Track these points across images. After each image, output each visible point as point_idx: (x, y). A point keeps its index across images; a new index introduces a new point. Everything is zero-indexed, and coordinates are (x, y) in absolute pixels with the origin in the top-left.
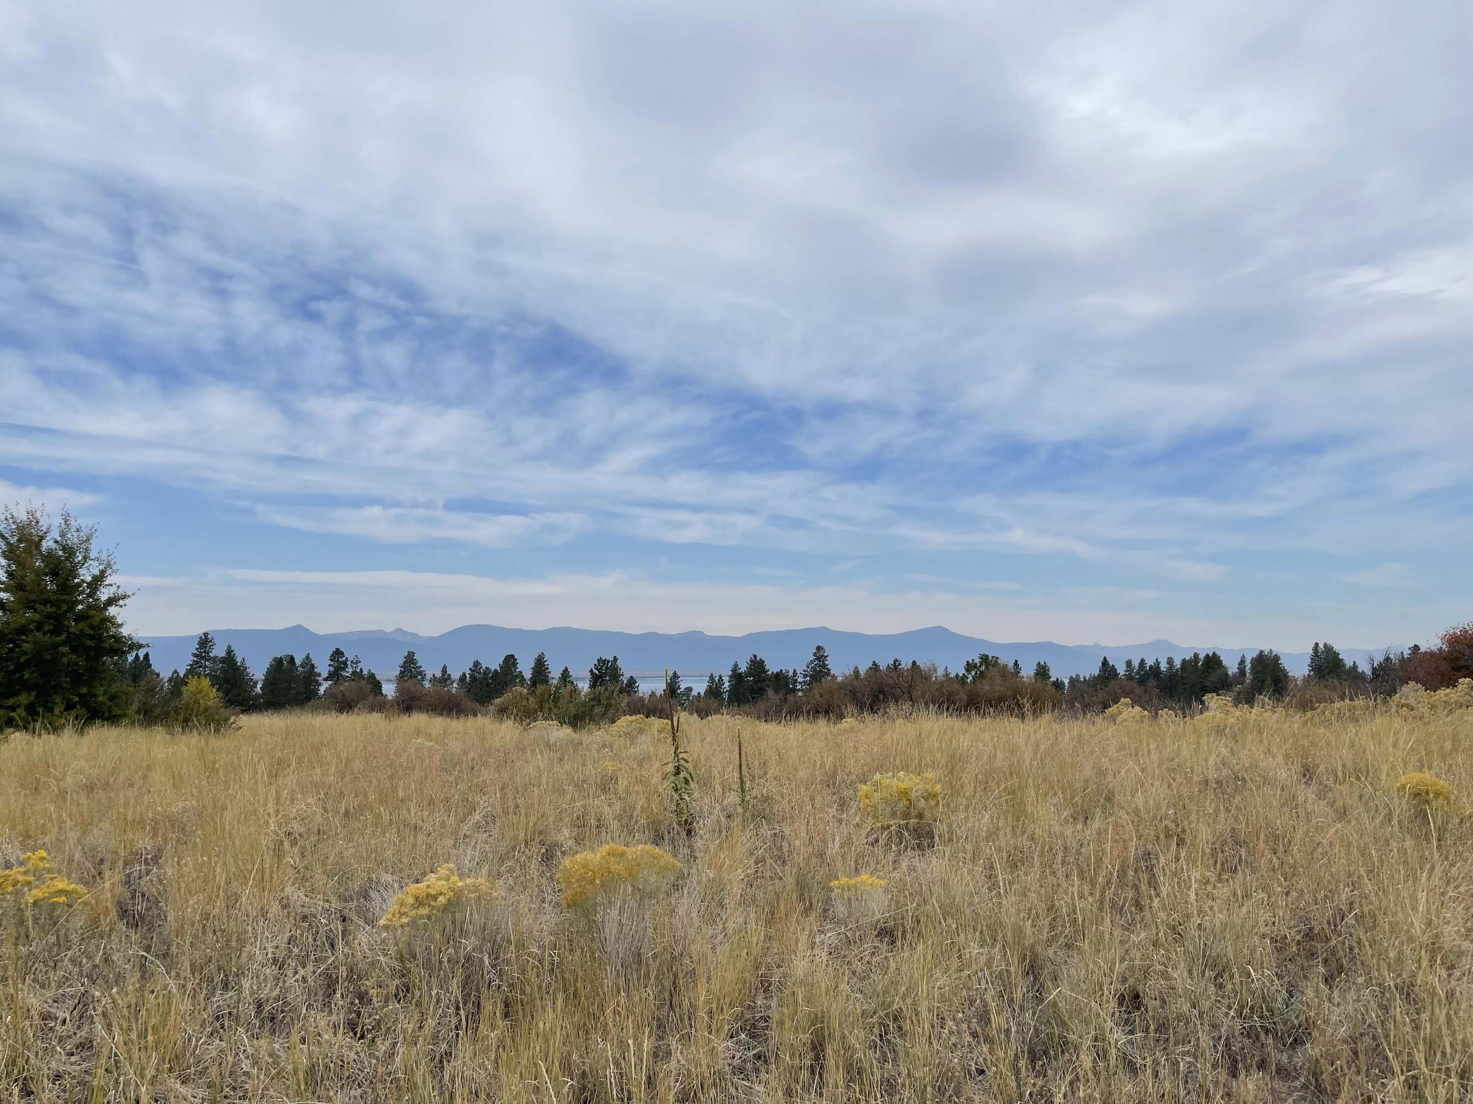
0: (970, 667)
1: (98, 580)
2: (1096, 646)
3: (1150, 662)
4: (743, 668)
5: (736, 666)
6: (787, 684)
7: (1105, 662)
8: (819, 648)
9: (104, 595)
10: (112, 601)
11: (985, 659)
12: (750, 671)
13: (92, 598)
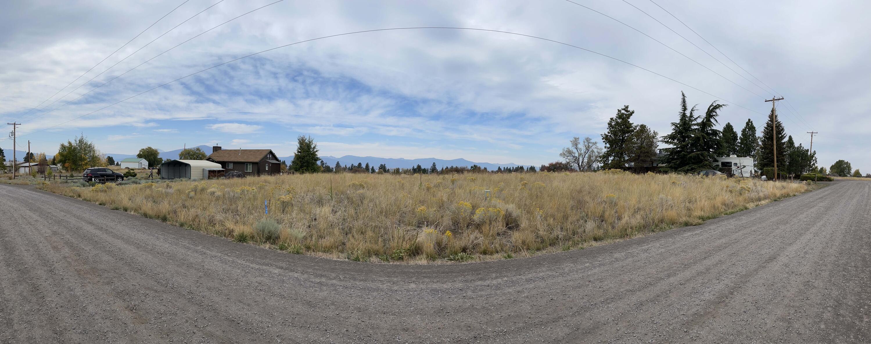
0: (471, 167)
1: (314, 148)
3: (509, 168)
4: (415, 167)
5: (414, 167)
6: (426, 172)
7: (499, 167)
8: (434, 163)
9: (315, 150)
10: (317, 151)
11: (475, 166)
12: (417, 167)
13: (313, 150)
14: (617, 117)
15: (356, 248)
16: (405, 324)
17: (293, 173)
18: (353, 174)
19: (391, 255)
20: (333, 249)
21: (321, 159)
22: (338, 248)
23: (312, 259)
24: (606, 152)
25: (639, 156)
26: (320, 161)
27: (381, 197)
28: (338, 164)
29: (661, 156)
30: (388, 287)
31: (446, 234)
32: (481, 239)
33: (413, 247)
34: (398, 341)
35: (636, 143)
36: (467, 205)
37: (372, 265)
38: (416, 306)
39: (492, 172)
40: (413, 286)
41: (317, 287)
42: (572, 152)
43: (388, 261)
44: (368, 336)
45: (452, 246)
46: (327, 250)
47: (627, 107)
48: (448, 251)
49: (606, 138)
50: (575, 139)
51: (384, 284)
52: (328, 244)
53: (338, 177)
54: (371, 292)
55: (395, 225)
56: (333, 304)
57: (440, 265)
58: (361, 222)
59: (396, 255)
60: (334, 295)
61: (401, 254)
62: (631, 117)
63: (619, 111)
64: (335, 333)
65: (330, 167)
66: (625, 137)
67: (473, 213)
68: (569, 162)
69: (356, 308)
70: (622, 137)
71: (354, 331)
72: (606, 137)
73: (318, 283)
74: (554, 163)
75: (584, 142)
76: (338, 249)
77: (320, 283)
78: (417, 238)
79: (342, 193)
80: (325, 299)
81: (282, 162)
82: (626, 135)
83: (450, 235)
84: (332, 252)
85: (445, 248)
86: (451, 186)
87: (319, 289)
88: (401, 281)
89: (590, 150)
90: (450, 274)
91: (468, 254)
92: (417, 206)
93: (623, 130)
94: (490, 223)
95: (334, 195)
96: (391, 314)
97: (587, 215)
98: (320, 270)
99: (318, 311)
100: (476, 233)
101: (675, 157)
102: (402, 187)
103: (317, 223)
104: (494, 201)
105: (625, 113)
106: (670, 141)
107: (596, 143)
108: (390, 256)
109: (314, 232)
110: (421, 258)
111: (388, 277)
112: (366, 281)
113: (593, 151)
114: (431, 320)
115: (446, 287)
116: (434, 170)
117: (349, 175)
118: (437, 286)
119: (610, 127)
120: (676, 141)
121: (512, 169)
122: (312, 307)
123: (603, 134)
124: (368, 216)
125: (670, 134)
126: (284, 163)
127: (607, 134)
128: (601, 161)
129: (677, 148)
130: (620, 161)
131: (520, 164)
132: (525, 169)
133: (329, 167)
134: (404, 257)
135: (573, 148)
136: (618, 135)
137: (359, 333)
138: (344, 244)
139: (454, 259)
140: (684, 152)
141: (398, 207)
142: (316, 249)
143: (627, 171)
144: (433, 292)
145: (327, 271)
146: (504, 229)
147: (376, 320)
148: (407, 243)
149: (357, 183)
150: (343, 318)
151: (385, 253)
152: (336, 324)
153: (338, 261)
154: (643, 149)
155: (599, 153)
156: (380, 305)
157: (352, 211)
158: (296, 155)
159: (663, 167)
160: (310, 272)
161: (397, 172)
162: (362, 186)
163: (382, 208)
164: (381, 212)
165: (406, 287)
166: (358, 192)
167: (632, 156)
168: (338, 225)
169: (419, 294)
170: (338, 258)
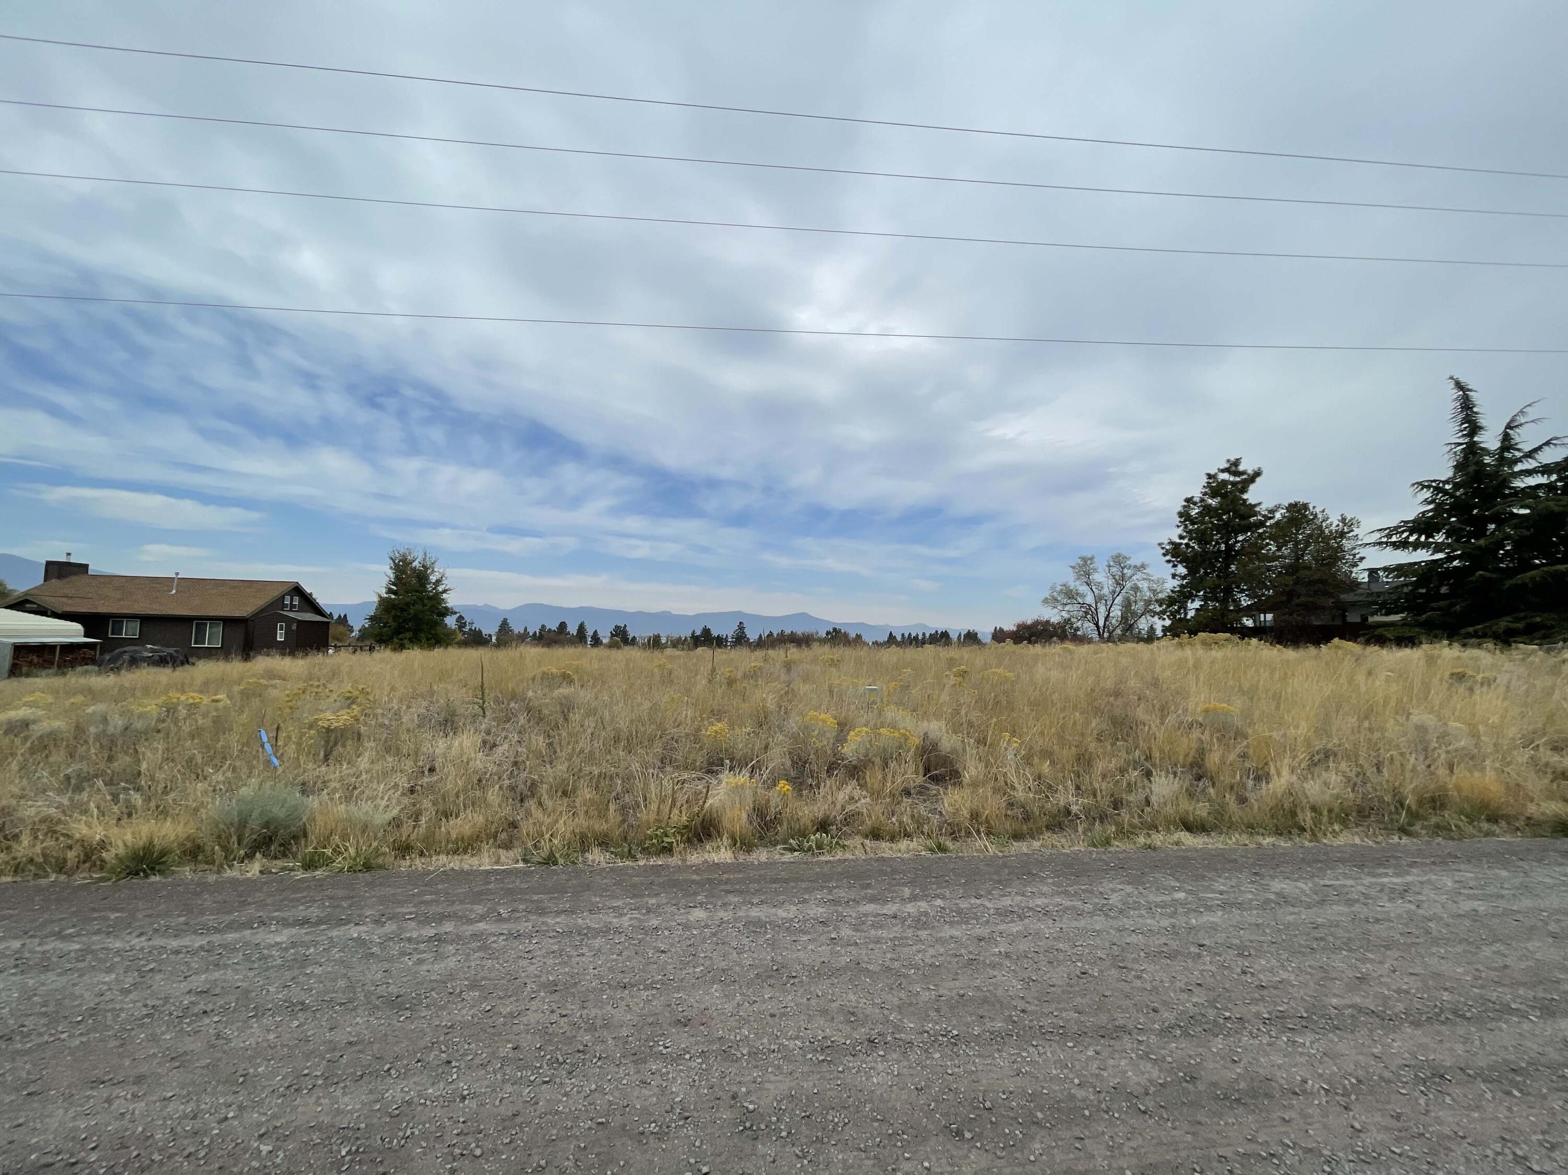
0: (828, 633)
1: (438, 582)
2: (887, 626)
3: (913, 635)
4: (698, 633)
5: (694, 631)
8: (741, 623)
9: (440, 589)
10: (445, 591)
11: (835, 629)
12: (702, 633)
13: (434, 589)
14: (1205, 494)
15: (547, 832)
16: (681, 1010)
17: (371, 649)
18: (545, 650)
19: (640, 844)
20: (482, 842)
21: (456, 613)
22: (495, 838)
23: (415, 878)
24: (1178, 589)
25: (1291, 594)
26: (456, 617)
27: (617, 704)
28: (504, 624)
29: (1375, 588)
30: (632, 922)
31: (778, 788)
32: (864, 803)
33: (698, 820)
34: (664, 1052)
35: (1275, 558)
36: (827, 720)
37: (591, 872)
38: (708, 962)
39: (876, 643)
40: (699, 914)
41: (425, 952)
42: (1077, 594)
43: (634, 857)
44: (579, 1051)
45: (792, 817)
46: (466, 846)
47: (1236, 463)
48: (782, 829)
49: (1175, 552)
50: (1084, 560)
51: (621, 915)
52: (467, 830)
53: (503, 656)
54: (589, 939)
55: (651, 771)
56: (473, 986)
57: (766, 863)
58: (562, 767)
59: (655, 841)
60: (478, 962)
61: (669, 840)
62: (1252, 487)
63: (1210, 476)
64: (478, 1061)
65: (484, 633)
66: (1237, 542)
67: (841, 739)
68: (1069, 620)
69: (543, 986)
70: (1226, 543)
71: (538, 1046)
72: (1174, 549)
73: (430, 939)
74: (1029, 622)
75: (1109, 566)
76: (495, 840)
77: (438, 939)
78: (706, 797)
79: (514, 697)
80: (451, 976)
81: (336, 617)
82: (1240, 538)
83: (788, 790)
84: (479, 850)
85: (777, 820)
86: (783, 677)
87: (432, 954)
88: (667, 903)
89: (1129, 585)
90: (792, 884)
91: (832, 837)
92: (706, 723)
93: (1226, 524)
94: (886, 765)
95: (490, 704)
96: (642, 987)
97: (1149, 758)
98: (437, 902)
99: (423, 1015)
100: (851, 788)
101: (1444, 590)
102: (668, 678)
103: (435, 778)
104: (891, 713)
105: (1232, 479)
106: (1412, 539)
107: (1143, 566)
108: (638, 845)
109: (426, 804)
110: (718, 847)
111: (634, 896)
112: (573, 912)
113: (1136, 589)
114: (749, 996)
115: (784, 915)
116: (740, 639)
117: (533, 652)
118: (760, 914)
119: (1185, 521)
120: (1440, 538)
121: (920, 637)
122: (407, 1009)
123: (1166, 542)
124: (581, 751)
125: (1411, 517)
126: (343, 620)
127: (1178, 541)
128: (1163, 612)
129: (1450, 559)
130: (1224, 612)
131: (941, 627)
132: (954, 636)
133: (480, 632)
134: (675, 844)
135: (1078, 583)
136: (1212, 540)
137: (551, 1048)
138: (514, 825)
139: (800, 849)
140: (1486, 570)
141: (660, 726)
142: (429, 847)
143: (1254, 640)
144: (751, 928)
145: (462, 902)
146: (920, 779)
147: (601, 1008)
148: (681, 812)
149: (554, 671)
150: (504, 1017)
151: (625, 838)
152: (483, 1036)
153: (495, 870)
154: (1303, 573)
155: (1154, 592)
156: (611, 969)
157: (539, 742)
158: (382, 600)
159: (1392, 624)
160: (406, 914)
161: (655, 643)
162: (566, 678)
163: (618, 731)
164: (617, 740)
165: (680, 919)
166: (556, 693)
167: (1263, 595)
168: (499, 778)
169: (714, 935)
170: (497, 862)
